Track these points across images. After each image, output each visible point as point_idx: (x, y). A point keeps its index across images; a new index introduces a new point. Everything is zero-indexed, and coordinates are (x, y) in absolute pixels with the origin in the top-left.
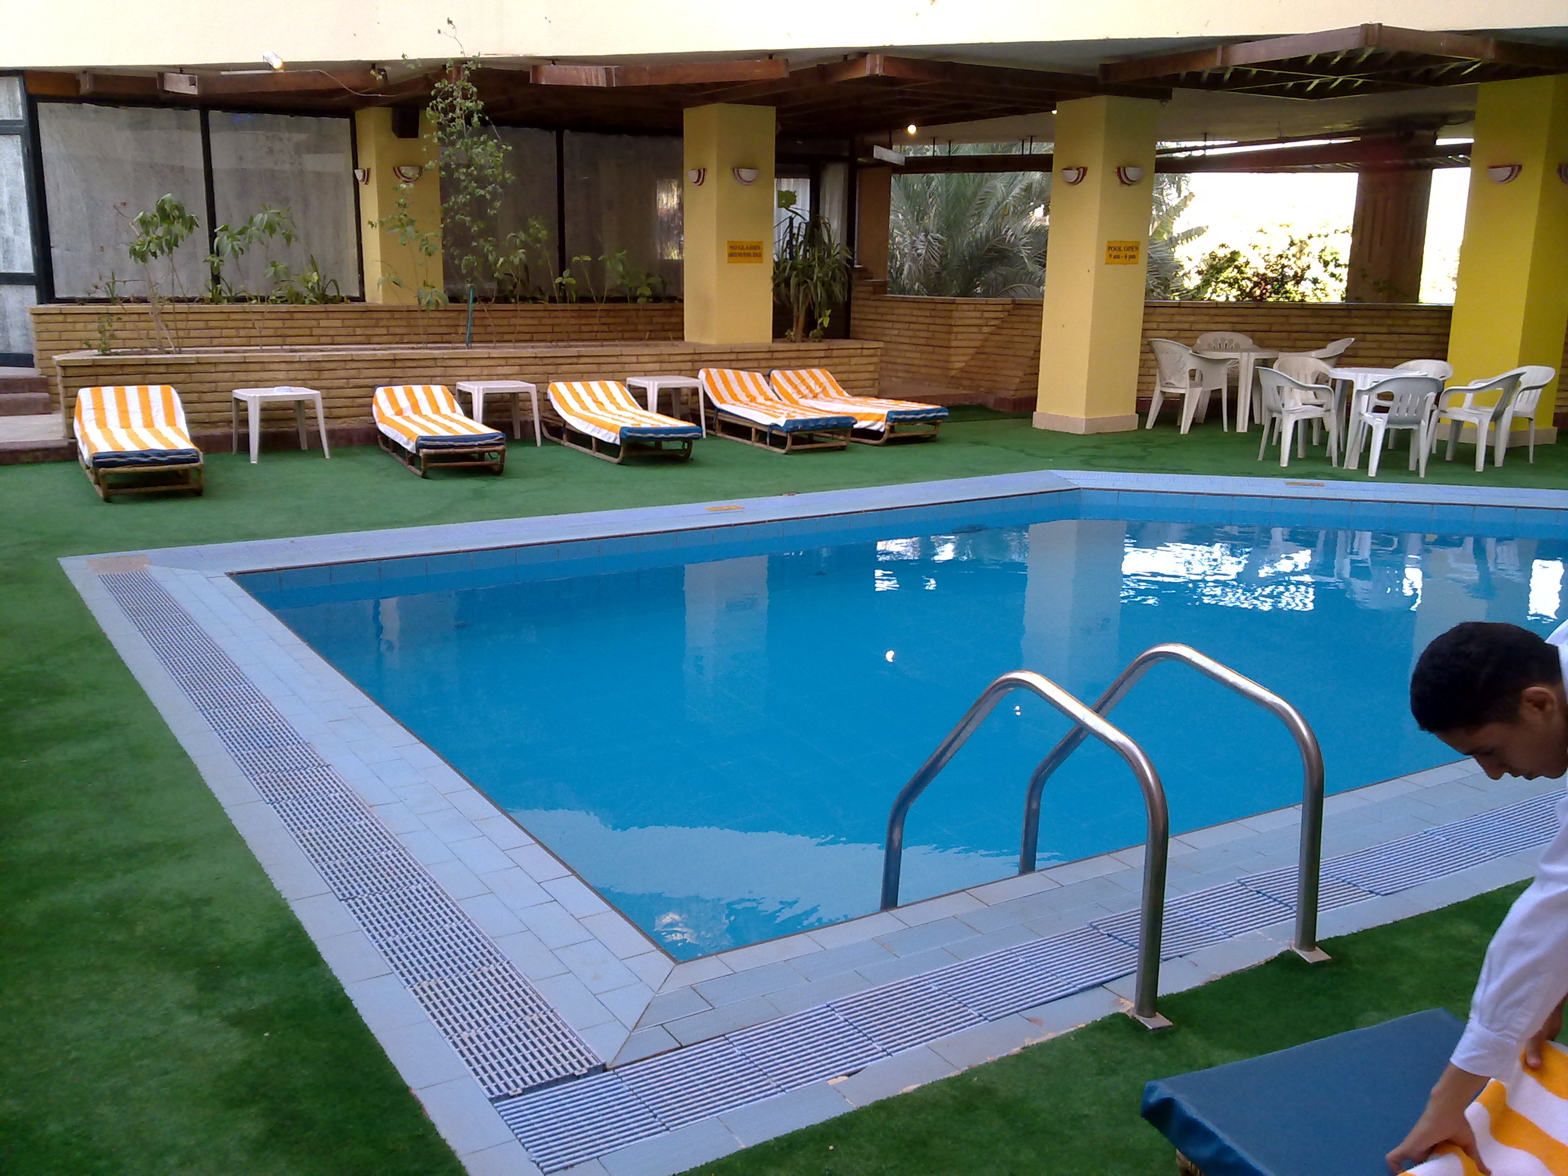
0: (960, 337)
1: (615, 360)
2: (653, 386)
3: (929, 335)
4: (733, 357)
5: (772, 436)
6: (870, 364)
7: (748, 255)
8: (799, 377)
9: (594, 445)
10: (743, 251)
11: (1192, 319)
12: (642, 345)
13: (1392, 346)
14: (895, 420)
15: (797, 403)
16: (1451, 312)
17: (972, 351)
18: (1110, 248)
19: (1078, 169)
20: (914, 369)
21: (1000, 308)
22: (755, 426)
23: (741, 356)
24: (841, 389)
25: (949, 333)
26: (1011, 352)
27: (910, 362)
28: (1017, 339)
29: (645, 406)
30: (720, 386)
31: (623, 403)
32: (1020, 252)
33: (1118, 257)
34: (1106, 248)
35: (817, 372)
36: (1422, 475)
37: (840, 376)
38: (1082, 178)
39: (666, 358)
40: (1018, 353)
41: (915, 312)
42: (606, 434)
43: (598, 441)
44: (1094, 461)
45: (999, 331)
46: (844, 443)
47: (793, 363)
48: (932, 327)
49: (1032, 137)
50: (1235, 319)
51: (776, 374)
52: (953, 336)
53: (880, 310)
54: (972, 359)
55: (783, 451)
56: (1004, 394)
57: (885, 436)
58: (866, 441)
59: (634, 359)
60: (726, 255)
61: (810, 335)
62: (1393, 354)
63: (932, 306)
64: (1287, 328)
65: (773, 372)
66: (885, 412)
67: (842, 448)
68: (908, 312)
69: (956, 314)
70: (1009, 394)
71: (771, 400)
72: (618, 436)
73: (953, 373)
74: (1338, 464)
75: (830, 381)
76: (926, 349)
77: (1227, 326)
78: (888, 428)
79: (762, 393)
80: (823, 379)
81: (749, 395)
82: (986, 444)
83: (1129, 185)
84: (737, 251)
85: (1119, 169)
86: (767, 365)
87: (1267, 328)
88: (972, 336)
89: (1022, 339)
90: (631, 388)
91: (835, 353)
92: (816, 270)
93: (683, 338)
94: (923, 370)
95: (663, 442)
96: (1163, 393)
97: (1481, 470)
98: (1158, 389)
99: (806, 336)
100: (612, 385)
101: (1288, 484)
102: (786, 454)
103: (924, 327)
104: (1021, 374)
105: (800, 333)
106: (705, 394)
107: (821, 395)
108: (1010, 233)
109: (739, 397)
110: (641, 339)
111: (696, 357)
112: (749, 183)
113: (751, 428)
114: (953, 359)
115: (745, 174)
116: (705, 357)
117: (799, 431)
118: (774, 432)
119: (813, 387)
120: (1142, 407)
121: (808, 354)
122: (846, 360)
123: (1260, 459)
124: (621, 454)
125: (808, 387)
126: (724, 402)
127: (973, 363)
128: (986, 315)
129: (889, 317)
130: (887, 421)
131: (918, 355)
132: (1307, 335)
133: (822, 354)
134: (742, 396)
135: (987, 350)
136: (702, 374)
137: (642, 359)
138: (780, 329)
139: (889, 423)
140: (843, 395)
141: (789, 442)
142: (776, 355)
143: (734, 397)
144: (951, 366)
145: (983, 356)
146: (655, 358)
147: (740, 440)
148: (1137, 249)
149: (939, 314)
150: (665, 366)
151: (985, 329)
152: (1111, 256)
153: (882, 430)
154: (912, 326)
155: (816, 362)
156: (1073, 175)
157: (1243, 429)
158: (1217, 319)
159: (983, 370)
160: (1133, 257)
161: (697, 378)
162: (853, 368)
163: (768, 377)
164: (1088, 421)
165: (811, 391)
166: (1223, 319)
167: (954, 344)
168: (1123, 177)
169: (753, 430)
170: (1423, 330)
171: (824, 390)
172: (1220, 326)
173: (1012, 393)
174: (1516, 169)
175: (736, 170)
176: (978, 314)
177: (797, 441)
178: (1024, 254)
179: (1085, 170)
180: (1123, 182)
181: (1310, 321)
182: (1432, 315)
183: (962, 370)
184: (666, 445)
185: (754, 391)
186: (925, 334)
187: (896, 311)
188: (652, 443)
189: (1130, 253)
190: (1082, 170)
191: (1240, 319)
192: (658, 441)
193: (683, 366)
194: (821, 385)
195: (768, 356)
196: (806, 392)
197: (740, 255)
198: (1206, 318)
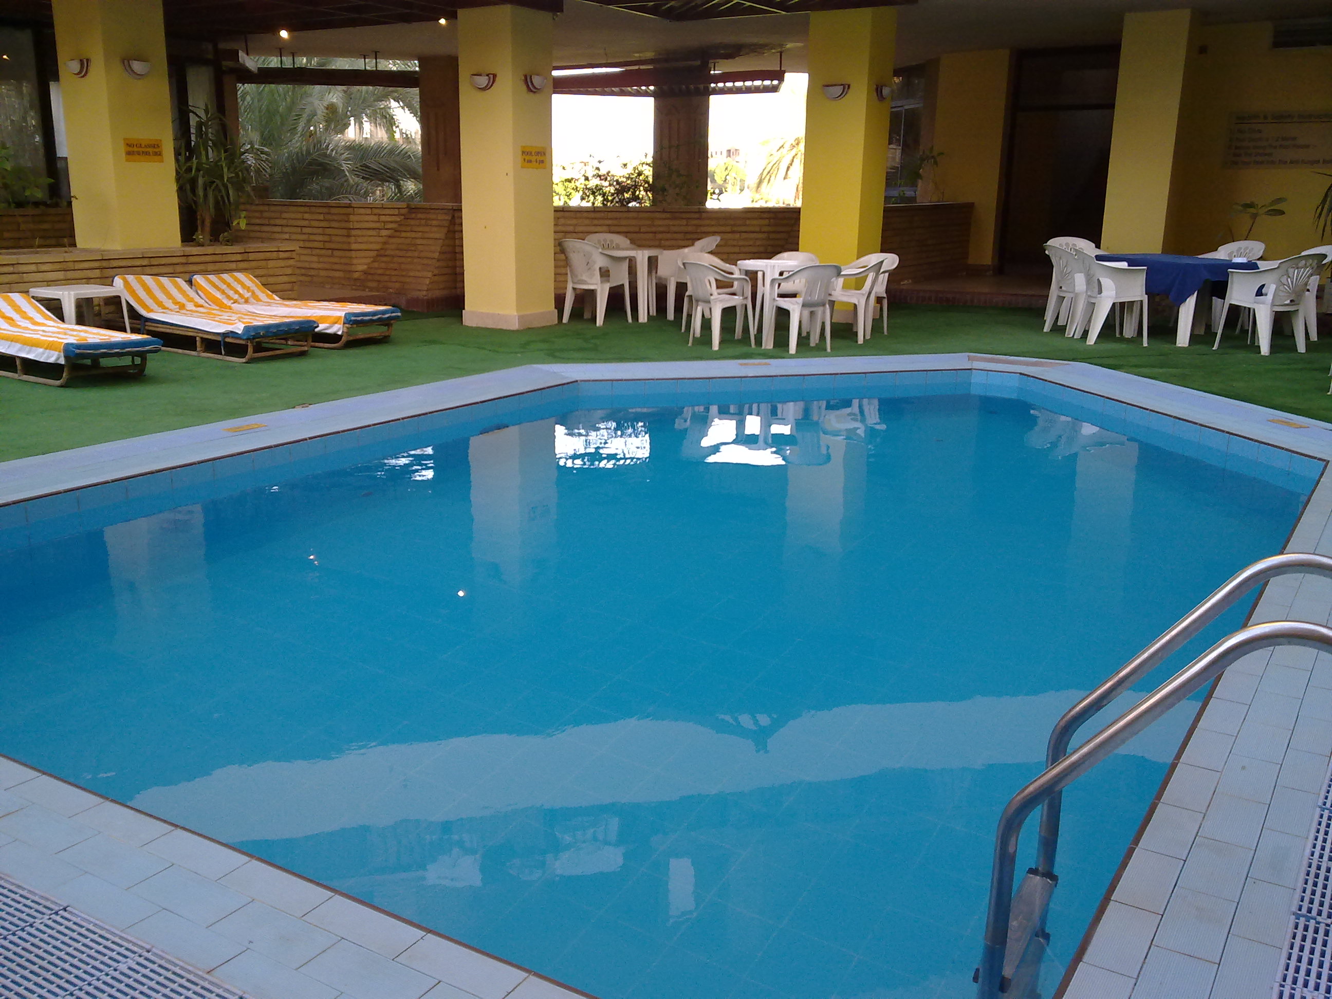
0: (359, 240)
1: (10, 269)
2: (68, 297)
3: (326, 238)
4: (145, 262)
5: (227, 345)
6: (287, 267)
7: (147, 153)
8: (224, 281)
9: (19, 367)
10: (140, 149)
11: (574, 222)
12: (32, 253)
13: (735, 243)
14: (353, 321)
15: (230, 308)
16: (799, 212)
17: (374, 254)
18: (523, 152)
19: (487, 75)
20: (312, 272)
21: (396, 212)
22: (200, 335)
23: (154, 261)
24: (270, 293)
25: (349, 236)
26: (416, 254)
27: (307, 265)
28: (419, 241)
29: (62, 318)
30: (142, 294)
31: (38, 318)
32: (341, 165)
33: (530, 161)
34: (520, 153)
35: (239, 275)
36: (829, 350)
37: (263, 279)
38: (492, 85)
39: (71, 265)
40: (422, 255)
41: (306, 216)
42: (43, 353)
43: (25, 361)
44: (557, 354)
45: (397, 234)
46: (306, 348)
47: (211, 267)
48: (328, 231)
49: (376, 53)
50: (610, 222)
51: (198, 278)
52: (352, 239)
53: (265, 214)
54: (373, 262)
55: (244, 360)
56: (415, 294)
57: (344, 339)
58: (321, 345)
59: (33, 268)
60: (124, 155)
61: (221, 239)
62: (737, 250)
63: (325, 210)
64: (653, 229)
65: (195, 277)
66: (342, 314)
67: (302, 354)
68: (299, 216)
69: (352, 218)
70: (422, 294)
71: (202, 306)
72: (62, 354)
73: (356, 275)
74: (756, 344)
75: (257, 285)
76: (323, 252)
77: (605, 228)
78: (345, 330)
79: (191, 300)
80: (248, 283)
81: (176, 303)
82: (442, 343)
83: (535, 92)
84: (135, 149)
85: (526, 77)
86: (182, 270)
87: (637, 229)
88: (372, 239)
89: (424, 242)
90: (41, 300)
91: (252, 256)
92: (225, 170)
93: (75, 245)
94: (322, 273)
95: (101, 360)
96: (574, 289)
97: (862, 343)
98: (570, 286)
99: (215, 238)
100: (16, 297)
101: (741, 365)
102: (246, 363)
103: (320, 231)
104: (430, 275)
105: (208, 237)
106: (127, 302)
107: (252, 300)
108: (331, 147)
109: (167, 305)
110: (32, 247)
111: (105, 264)
112: (140, 76)
113: (195, 337)
114: (355, 261)
115: (137, 66)
116: (115, 264)
117: (262, 337)
118: (228, 340)
119: (241, 291)
120: (559, 301)
121: (225, 258)
122: (263, 263)
123: (690, 344)
124: (64, 375)
125: (236, 292)
126: (152, 311)
127: (376, 265)
128: (383, 218)
129: (278, 222)
130: (344, 323)
131: (315, 259)
132: (669, 236)
133: (239, 257)
134: (169, 304)
135: (388, 253)
136: (118, 281)
137: (44, 268)
138: (188, 232)
139: (347, 325)
140: (274, 299)
141: (250, 350)
142: (192, 259)
143: (160, 304)
144: (353, 268)
145: (385, 259)
146: (57, 266)
147: (180, 351)
148: (545, 154)
149: (335, 217)
150: (70, 274)
151: (384, 233)
152: (524, 160)
153: (340, 333)
154: (305, 230)
155: (233, 266)
156: (483, 81)
157: (644, 319)
158: (596, 222)
159: (388, 272)
160: (542, 162)
161: (112, 285)
162: (271, 272)
163: (190, 282)
164: (521, 318)
165: (241, 295)
166: (601, 222)
167: (354, 246)
168: (530, 84)
169: (198, 339)
170: (757, 229)
171: (253, 293)
172: (599, 229)
173: (425, 293)
174: (846, 87)
175: (126, 61)
176: (375, 218)
177: (258, 348)
178: (345, 167)
179: (495, 76)
180: (530, 90)
181: (671, 223)
182: (765, 215)
183: (365, 273)
184: (104, 362)
185: (180, 298)
186: (321, 238)
187: (285, 215)
188: (88, 362)
189: (540, 158)
190: (492, 76)
191: (615, 222)
192: (95, 358)
193: (90, 274)
194: (248, 289)
195: (183, 260)
196: (236, 297)
197: (139, 153)
198: (587, 222)
